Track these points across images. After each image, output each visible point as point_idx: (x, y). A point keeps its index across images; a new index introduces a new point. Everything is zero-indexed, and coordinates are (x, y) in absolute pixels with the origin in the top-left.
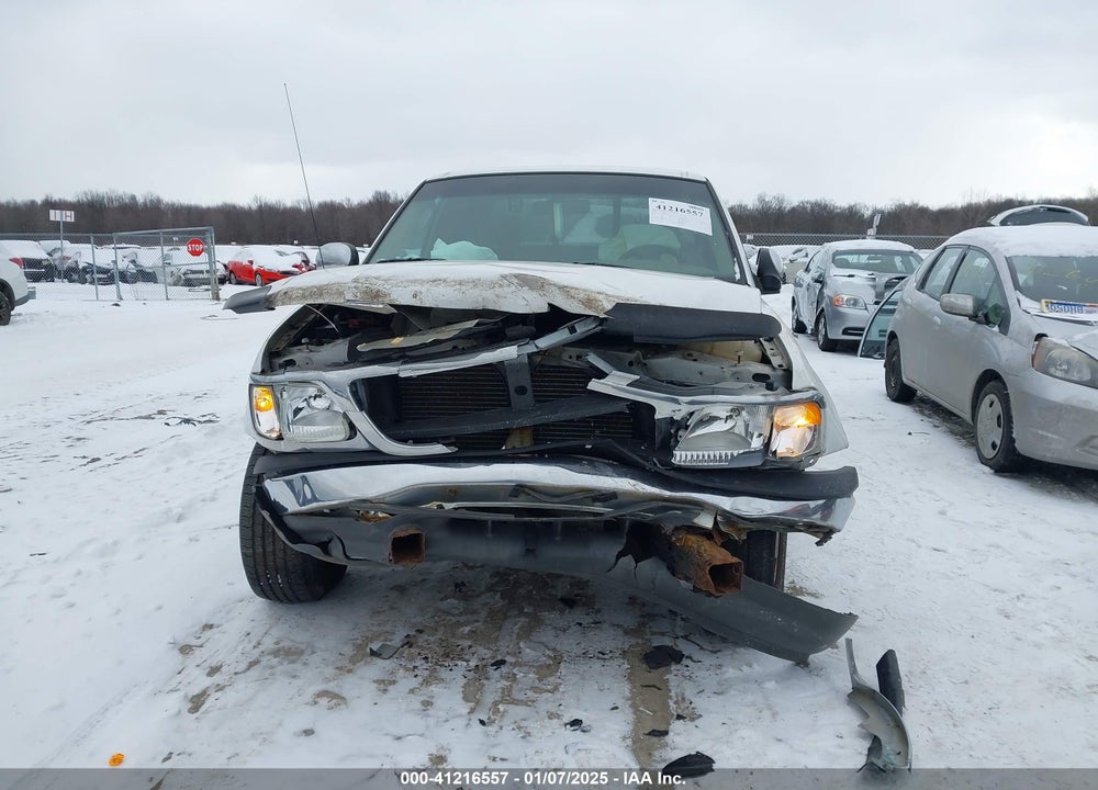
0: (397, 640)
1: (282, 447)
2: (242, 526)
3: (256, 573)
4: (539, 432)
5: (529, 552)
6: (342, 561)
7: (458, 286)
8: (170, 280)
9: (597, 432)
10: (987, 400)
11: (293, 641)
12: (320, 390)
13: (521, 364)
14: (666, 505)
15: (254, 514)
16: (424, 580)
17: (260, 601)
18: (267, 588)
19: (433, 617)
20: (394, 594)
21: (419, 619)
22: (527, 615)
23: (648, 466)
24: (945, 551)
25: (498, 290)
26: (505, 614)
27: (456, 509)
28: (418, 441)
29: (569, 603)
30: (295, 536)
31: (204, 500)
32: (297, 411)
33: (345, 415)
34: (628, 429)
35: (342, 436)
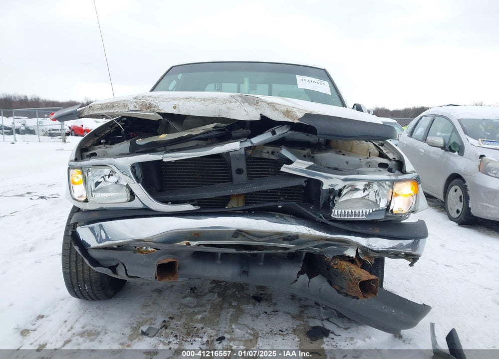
0: (158, 324)
1: (87, 206)
2: (64, 255)
3: (72, 284)
4: (248, 198)
5: (245, 273)
6: (124, 277)
7: (203, 102)
8: (42, 133)
9: (282, 198)
10: (453, 189)
11: (93, 326)
12: (112, 171)
13: (240, 155)
14: (328, 243)
15: (70, 248)
16: (172, 286)
17: (74, 300)
18: (78, 293)
19: (179, 309)
20: (155, 295)
21: (170, 310)
22: (234, 307)
23: (318, 218)
24: (452, 267)
25: (229, 105)
26: (221, 307)
27: (198, 245)
28: (174, 202)
29: (258, 299)
30: (95, 262)
31: (46, 239)
32: (97, 184)
33: (128, 186)
34: (300, 197)
35: (126, 199)
